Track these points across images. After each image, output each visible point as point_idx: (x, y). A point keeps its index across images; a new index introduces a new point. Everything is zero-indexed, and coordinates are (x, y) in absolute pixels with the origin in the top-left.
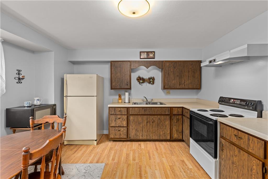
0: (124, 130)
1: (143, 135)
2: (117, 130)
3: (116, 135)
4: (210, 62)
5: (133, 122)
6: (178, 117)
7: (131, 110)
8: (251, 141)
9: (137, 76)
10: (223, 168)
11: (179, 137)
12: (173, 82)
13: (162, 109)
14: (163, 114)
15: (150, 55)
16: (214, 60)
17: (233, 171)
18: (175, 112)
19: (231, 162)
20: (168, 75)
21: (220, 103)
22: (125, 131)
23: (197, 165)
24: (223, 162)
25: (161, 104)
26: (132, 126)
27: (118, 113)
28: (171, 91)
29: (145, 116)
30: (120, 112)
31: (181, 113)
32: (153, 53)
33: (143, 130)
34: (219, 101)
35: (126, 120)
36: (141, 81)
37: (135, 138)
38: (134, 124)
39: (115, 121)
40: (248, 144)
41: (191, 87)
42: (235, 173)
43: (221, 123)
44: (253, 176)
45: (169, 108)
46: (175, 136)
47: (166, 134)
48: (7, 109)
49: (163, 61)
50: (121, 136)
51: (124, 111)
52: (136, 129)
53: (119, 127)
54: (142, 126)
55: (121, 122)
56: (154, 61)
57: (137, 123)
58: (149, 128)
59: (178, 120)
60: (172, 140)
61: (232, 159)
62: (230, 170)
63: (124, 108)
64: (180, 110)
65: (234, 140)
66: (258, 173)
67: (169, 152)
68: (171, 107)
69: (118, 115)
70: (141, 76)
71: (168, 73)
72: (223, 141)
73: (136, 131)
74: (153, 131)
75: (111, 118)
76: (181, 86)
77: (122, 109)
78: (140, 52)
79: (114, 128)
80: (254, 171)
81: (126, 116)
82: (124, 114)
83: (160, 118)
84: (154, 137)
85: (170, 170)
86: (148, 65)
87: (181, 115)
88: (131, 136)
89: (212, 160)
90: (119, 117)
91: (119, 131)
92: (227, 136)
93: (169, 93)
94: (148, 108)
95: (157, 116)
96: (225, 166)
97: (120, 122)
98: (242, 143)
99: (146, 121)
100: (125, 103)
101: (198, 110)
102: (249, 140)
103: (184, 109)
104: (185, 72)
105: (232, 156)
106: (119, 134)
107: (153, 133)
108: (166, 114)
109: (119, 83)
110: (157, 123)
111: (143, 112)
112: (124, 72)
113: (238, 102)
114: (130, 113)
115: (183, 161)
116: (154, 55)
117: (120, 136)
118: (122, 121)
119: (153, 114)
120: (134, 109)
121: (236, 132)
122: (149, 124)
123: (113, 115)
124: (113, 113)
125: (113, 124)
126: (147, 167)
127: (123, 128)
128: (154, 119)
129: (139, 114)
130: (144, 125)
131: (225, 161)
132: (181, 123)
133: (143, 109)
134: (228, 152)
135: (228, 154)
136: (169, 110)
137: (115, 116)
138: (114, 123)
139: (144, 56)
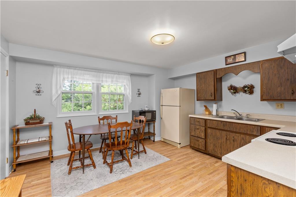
0: (202, 141)
1: (222, 153)
2: (196, 140)
3: (195, 144)
5: (210, 136)
7: (209, 123)
9: (229, 85)
13: (247, 126)
14: (248, 133)
15: (239, 58)
22: (203, 143)
26: (210, 140)
27: (197, 123)
28: (286, 104)
29: (224, 132)
30: (199, 122)
32: (243, 54)
33: (222, 147)
35: (204, 132)
37: (213, 153)
38: (212, 138)
39: (195, 131)
45: (259, 127)
48: (132, 111)
51: (202, 123)
52: (214, 144)
53: (198, 137)
54: (220, 142)
57: (215, 137)
58: (229, 146)
63: (202, 120)
68: (261, 126)
69: (197, 125)
73: (214, 147)
75: (191, 127)
77: (200, 120)
78: (226, 57)
79: (193, 137)
81: (204, 128)
82: (202, 125)
83: (245, 138)
88: (209, 150)
90: (198, 127)
91: (198, 141)
93: (282, 106)
94: (228, 123)
95: (239, 135)
97: (199, 133)
99: (225, 138)
100: (212, 115)
106: (198, 144)
108: (254, 134)
109: (204, 94)
110: (240, 144)
111: (222, 127)
114: (208, 125)
117: (199, 147)
118: (200, 133)
120: (212, 122)
122: (229, 142)
124: (193, 123)
127: (201, 139)
128: (236, 137)
129: (217, 128)
130: (223, 142)
133: (222, 123)
137: (194, 126)
138: (194, 133)
139: (230, 61)
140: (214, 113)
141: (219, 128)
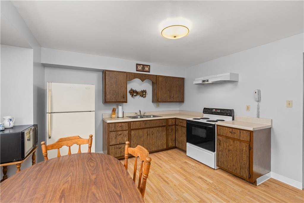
2: (117, 148)
3: (116, 154)
4: (204, 81)
5: (134, 137)
6: (172, 127)
7: (132, 125)
8: (241, 133)
10: (221, 157)
11: (173, 145)
12: (165, 95)
14: (160, 125)
15: (146, 68)
16: (208, 81)
17: (229, 156)
18: (170, 123)
19: (227, 150)
20: (161, 89)
21: (205, 112)
23: (196, 162)
24: (220, 153)
25: (154, 116)
26: (133, 142)
27: (119, 129)
28: (161, 104)
29: (146, 130)
30: (121, 127)
31: (174, 123)
32: (149, 67)
33: (144, 143)
34: (204, 111)
35: (127, 136)
36: (135, 94)
38: (135, 139)
39: (116, 138)
40: (240, 135)
41: (178, 100)
42: (231, 157)
43: (217, 125)
44: (244, 154)
45: (166, 120)
46: (170, 144)
47: (163, 144)
49: (157, 75)
50: (122, 154)
51: (126, 127)
53: (120, 144)
54: (142, 139)
55: (122, 138)
56: (149, 75)
57: (138, 137)
58: (149, 140)
59: (172, 130)
60: (168, 148)
61: (228, 148)
62: (227, 156)
63: (125, 123)
64: (174, 121)
65: (229, 135)
66: (246, 151)
67: (171, 159)
68: (166, 119)
69: (119, 131)
70: (134, 89)
71: (161, 87)
72: (220, 138)
74: (153, 143)
75: (111, 135)
76: (171, 99)
77: (122, 124)
78: (137, 64)
79: (114, 146)
80: (244, 151)
81: (127, 131)
82: (125, 129)
83: (159, 130)
84: (154, 149)
85: (182, 171)
86: (143, 78)
87: (174, 125)
89: (212, 154)
90: (120, 133)
91: (120, 148)
92: (224, 134)
93: (158, 106)
94: (148, 121)
95: (156, 128)
96: (222, 155)
98: (236, 135)
99: (146, 135)
100: (118, 117)
101: (193, 119)
102: (240, 133)
103: (177, 120)
104: (174, 87)
105: (228, 146)
106: (120, 152)
107: (153, 145)
108: (163, 125)
109: (114, 96)
110: (156, 134)
111: (144, 125)
112: (120, 84)
113: (219, 111)
114: (131, 127)
115: (186, 163)
116: (149, 69)
119: (153, 126)
120: (135, 123)
121: (231, 130)
122: (149, 137)
123: (113, 131)
124: (113, 130)
125: (113, 142)
126: (165, 174)
127: (124, 145)
128: (154, 131)
129: (139, 128)
130: (145, 139)
131: (222, 151)
132: (175, 132)
133: (144, 122)
134: (225, 144)
135: (225, 145)
136: (165, 121)
137: (115, 132)
138: (115, 141)
139: (140, 68)
140: (120, 115)
141: (141, 128)
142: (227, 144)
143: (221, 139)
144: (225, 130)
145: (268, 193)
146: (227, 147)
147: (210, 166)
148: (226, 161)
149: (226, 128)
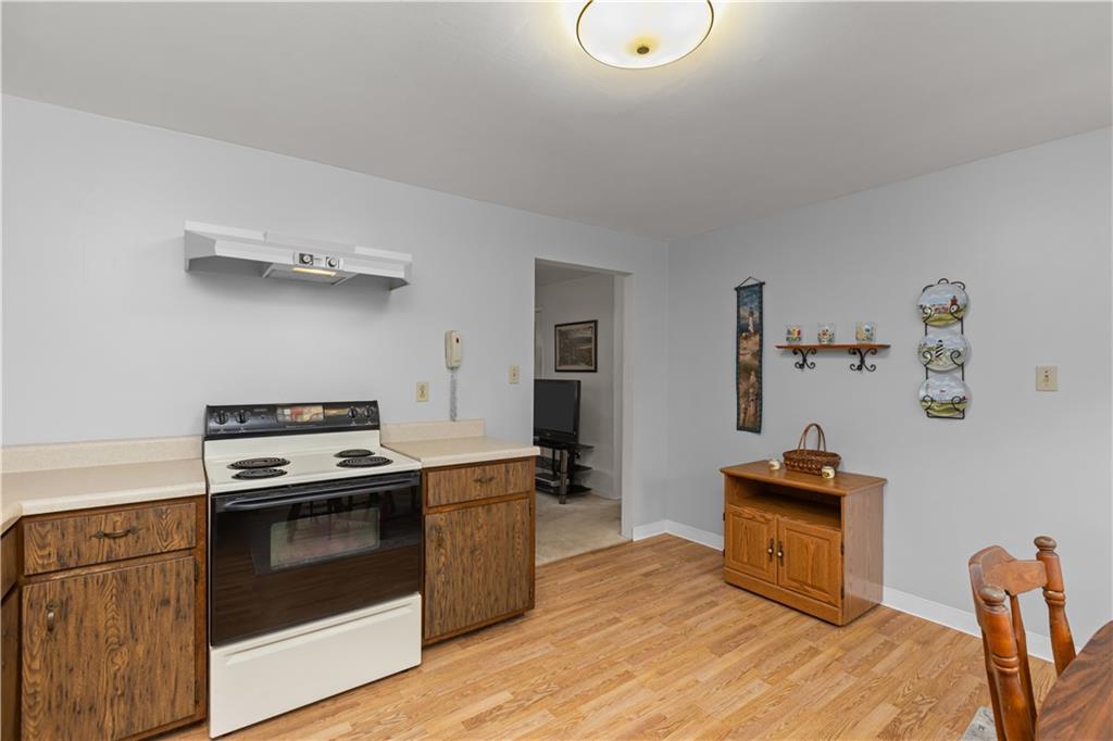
4: (309, 260)
8: (511, 474)
17: (474, 569)
19: (466, 554)
40: (506, 481)
42: (479, 569)
43: (426, 471)
61: (469, 543)
62: (465, 576)
66: (524, 523)
72: (440, 518)
92: (453, 495)
96: (449, 582)
98: (494, 486)
102: (508, 472)
105: (471, 535)
113: (317, 414)
121: (478, 472)
131: (446, 568)
134: (458, 534)
135: (459, 539)
142: (468, 530)
143: (442, 523)
144: (459, 477)
145: (554, 610)
146: (465, 540)
147: (379, 677)
148: (463, 595)
149: (463, 470)
